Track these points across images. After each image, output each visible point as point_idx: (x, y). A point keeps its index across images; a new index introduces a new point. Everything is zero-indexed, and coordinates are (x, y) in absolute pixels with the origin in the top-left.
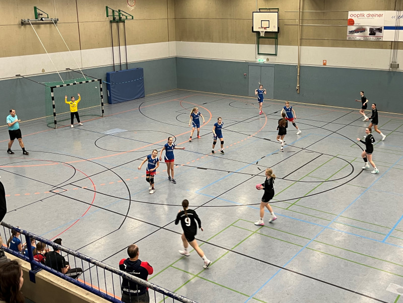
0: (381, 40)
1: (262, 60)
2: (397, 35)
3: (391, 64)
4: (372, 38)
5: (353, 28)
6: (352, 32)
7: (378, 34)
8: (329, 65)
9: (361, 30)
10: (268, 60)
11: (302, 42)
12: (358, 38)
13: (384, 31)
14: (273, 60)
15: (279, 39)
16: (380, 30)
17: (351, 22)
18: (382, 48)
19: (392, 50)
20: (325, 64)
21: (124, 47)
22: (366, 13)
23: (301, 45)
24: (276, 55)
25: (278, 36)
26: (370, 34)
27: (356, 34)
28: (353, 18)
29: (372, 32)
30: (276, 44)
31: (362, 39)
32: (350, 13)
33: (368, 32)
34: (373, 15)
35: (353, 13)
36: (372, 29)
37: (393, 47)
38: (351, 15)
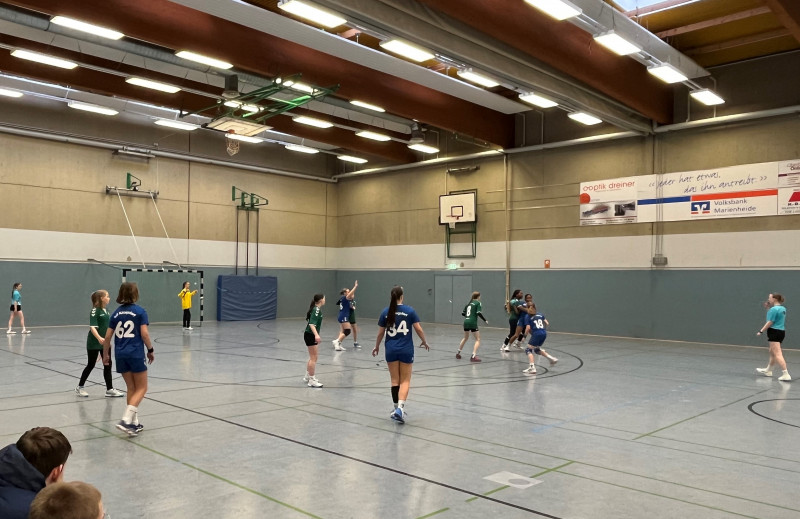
0: (633, 222)
1: (453, 265)
2: (659, 213)
3: (654, 259)
4: (620, 220)
5: (589, 207)
6: (587, 214)
7: (629, 212)
8: (554, 266)
9: (602, 209)
10: (462, 265)
11: (512, 234)
12: (597, 222)
13: (639, 208)
14: (470, 265)
15: (479, 233)
16: (631, 206)
17: (586, 199)
18: (637, 234)
19: (655, 236)
20: (547, 266)
21: (255, 244)
22: (607, 182)
23: (510, 240)
24: (474, 257)
25: (477, 229)
26: (616, 215)
27: (594, 216)
28: (588, 192)
29: (620, 211)
30: (474, 241)
31: (604, 222)
32: (583, 185)
33: (612, 211)
34: (618, 185)
35: (588, 184)
36: (619, 206)
37: (655, 231)
38: (584, 187)
